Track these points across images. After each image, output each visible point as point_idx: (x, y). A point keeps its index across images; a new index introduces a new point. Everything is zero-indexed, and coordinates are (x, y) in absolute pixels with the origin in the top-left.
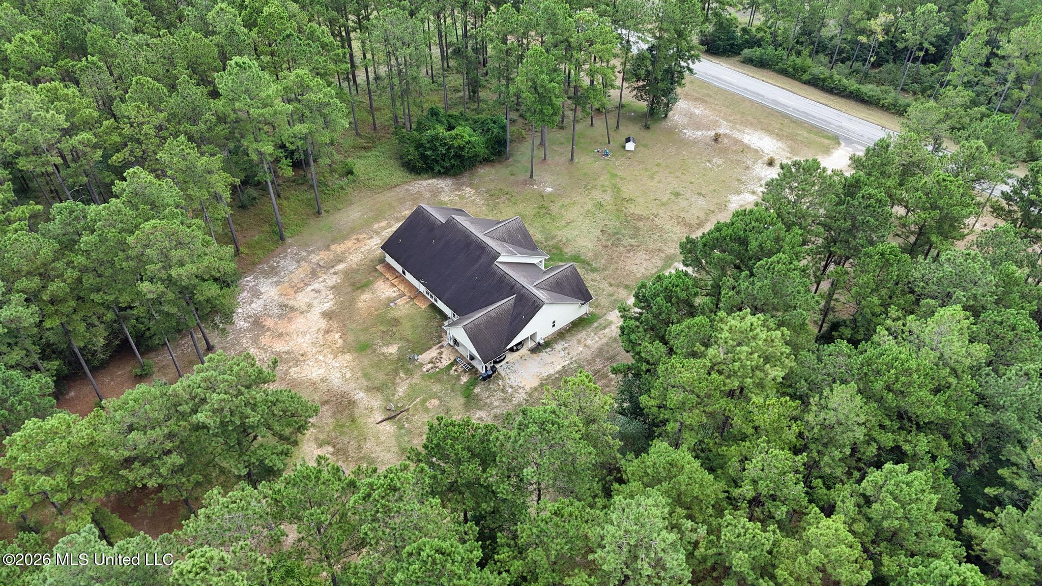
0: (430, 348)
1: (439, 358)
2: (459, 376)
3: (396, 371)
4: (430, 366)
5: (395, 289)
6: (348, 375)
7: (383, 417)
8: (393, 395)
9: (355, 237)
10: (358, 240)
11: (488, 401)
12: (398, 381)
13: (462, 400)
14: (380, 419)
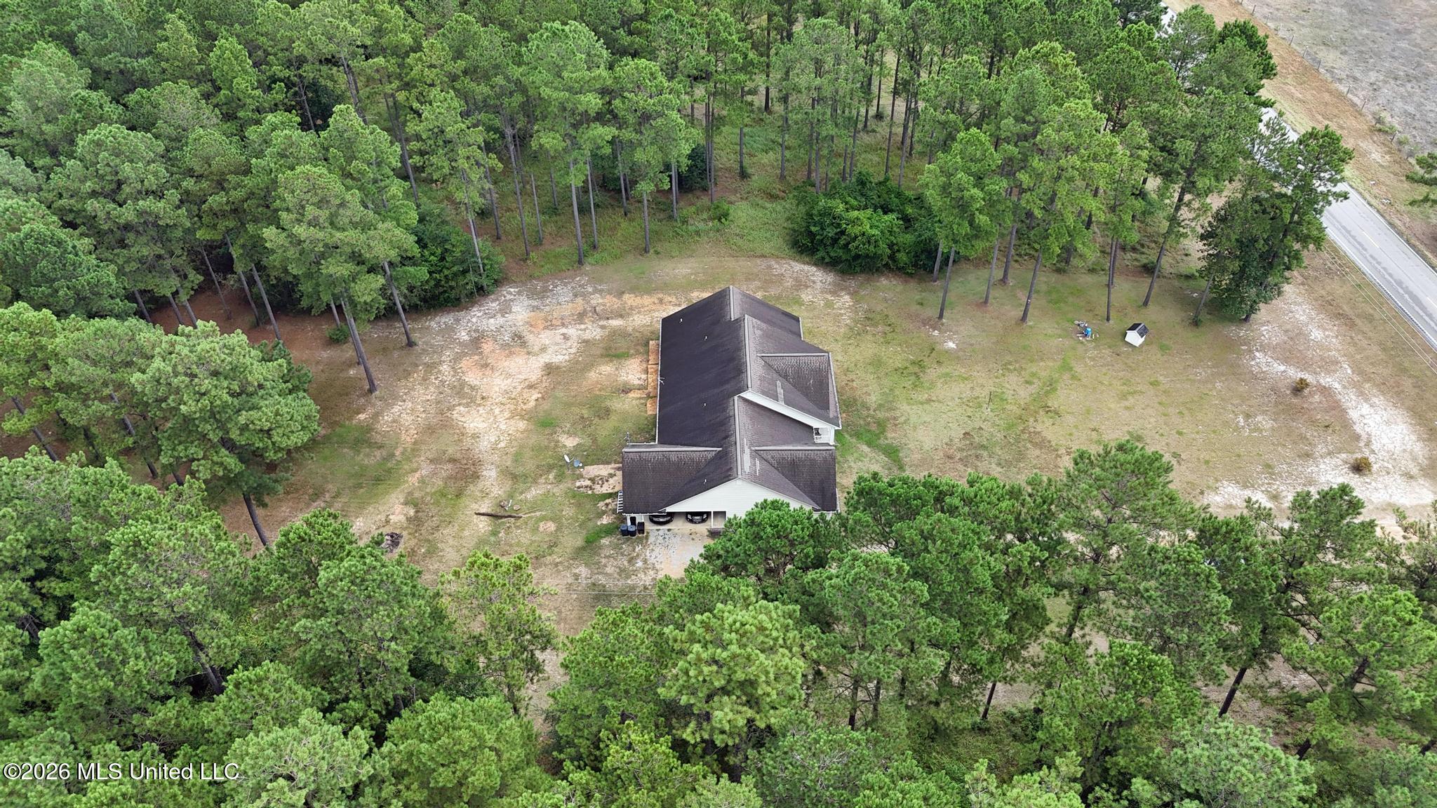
0: (608, 463)
1: (604, 480)
2: (604, 513)
3: (550, 468)
4: (588, 483)
5: (644, 376)
6: (502, 445)
7: (489, 511)
8: (522, 493)
9: (660, 296)
10: (661, 301)
11: (604, 561)
12: (542, 480)
13: (580, 542)
14: (482, 511)
